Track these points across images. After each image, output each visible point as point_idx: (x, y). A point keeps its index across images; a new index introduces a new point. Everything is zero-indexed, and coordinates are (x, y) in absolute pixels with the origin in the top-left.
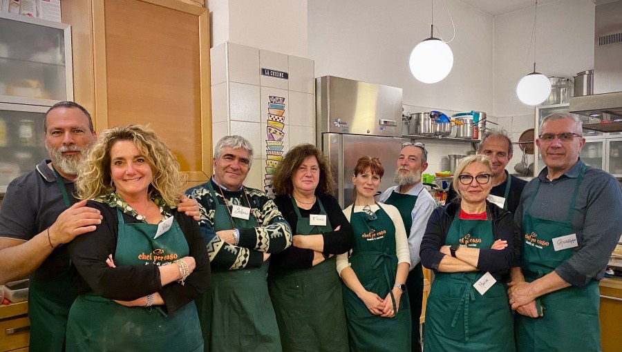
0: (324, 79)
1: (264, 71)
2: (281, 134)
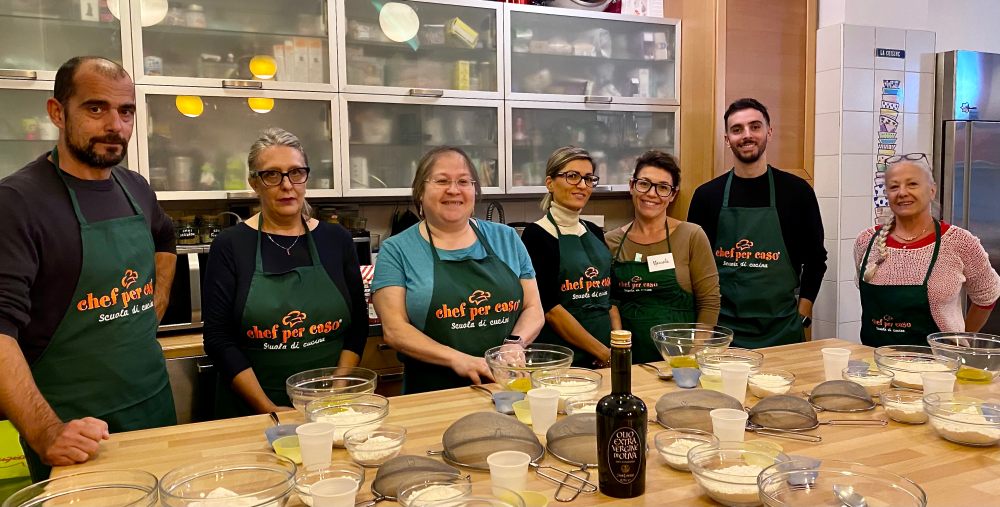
0: (950, 56)
1: (879, 52)
2: (894, 124)
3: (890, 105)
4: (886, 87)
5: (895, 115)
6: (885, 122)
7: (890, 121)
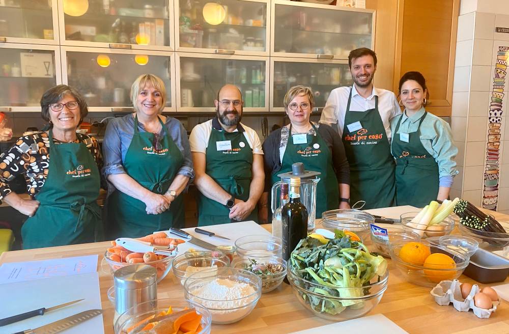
1: (497, 30)
2: (504, 73)
3: (502, 61)
4: (500, 51)
5: (505, 67)
6: (498, 72)
7: (501, 72)
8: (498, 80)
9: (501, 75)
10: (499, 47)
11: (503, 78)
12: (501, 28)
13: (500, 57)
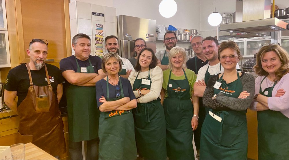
0: (120, 16)
2: (102, 41)
3: (100, 33)
4: (97, 27)
5: (102, 37)
6: (98, 40)
7: (100, 40)
8: (98, 45)
9: (100, 42)
10: (96, 25)
11: (101, 43)
12: (96, 13)
13: (98, 31)
